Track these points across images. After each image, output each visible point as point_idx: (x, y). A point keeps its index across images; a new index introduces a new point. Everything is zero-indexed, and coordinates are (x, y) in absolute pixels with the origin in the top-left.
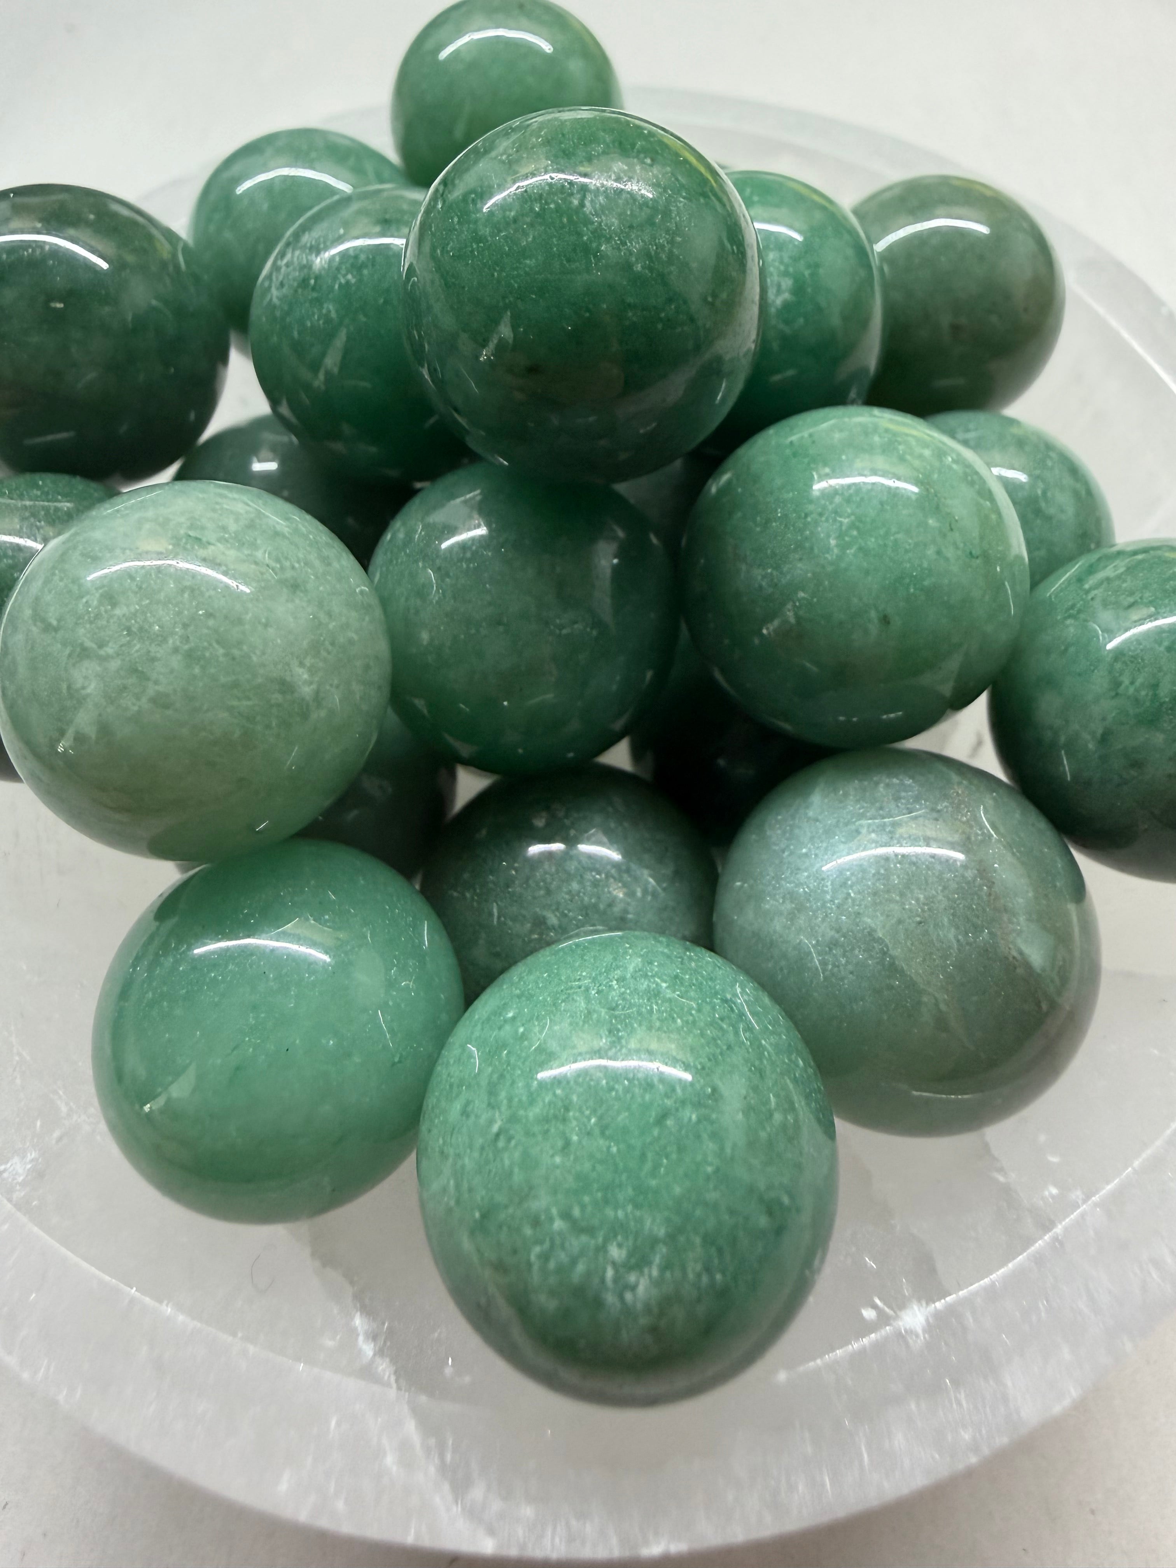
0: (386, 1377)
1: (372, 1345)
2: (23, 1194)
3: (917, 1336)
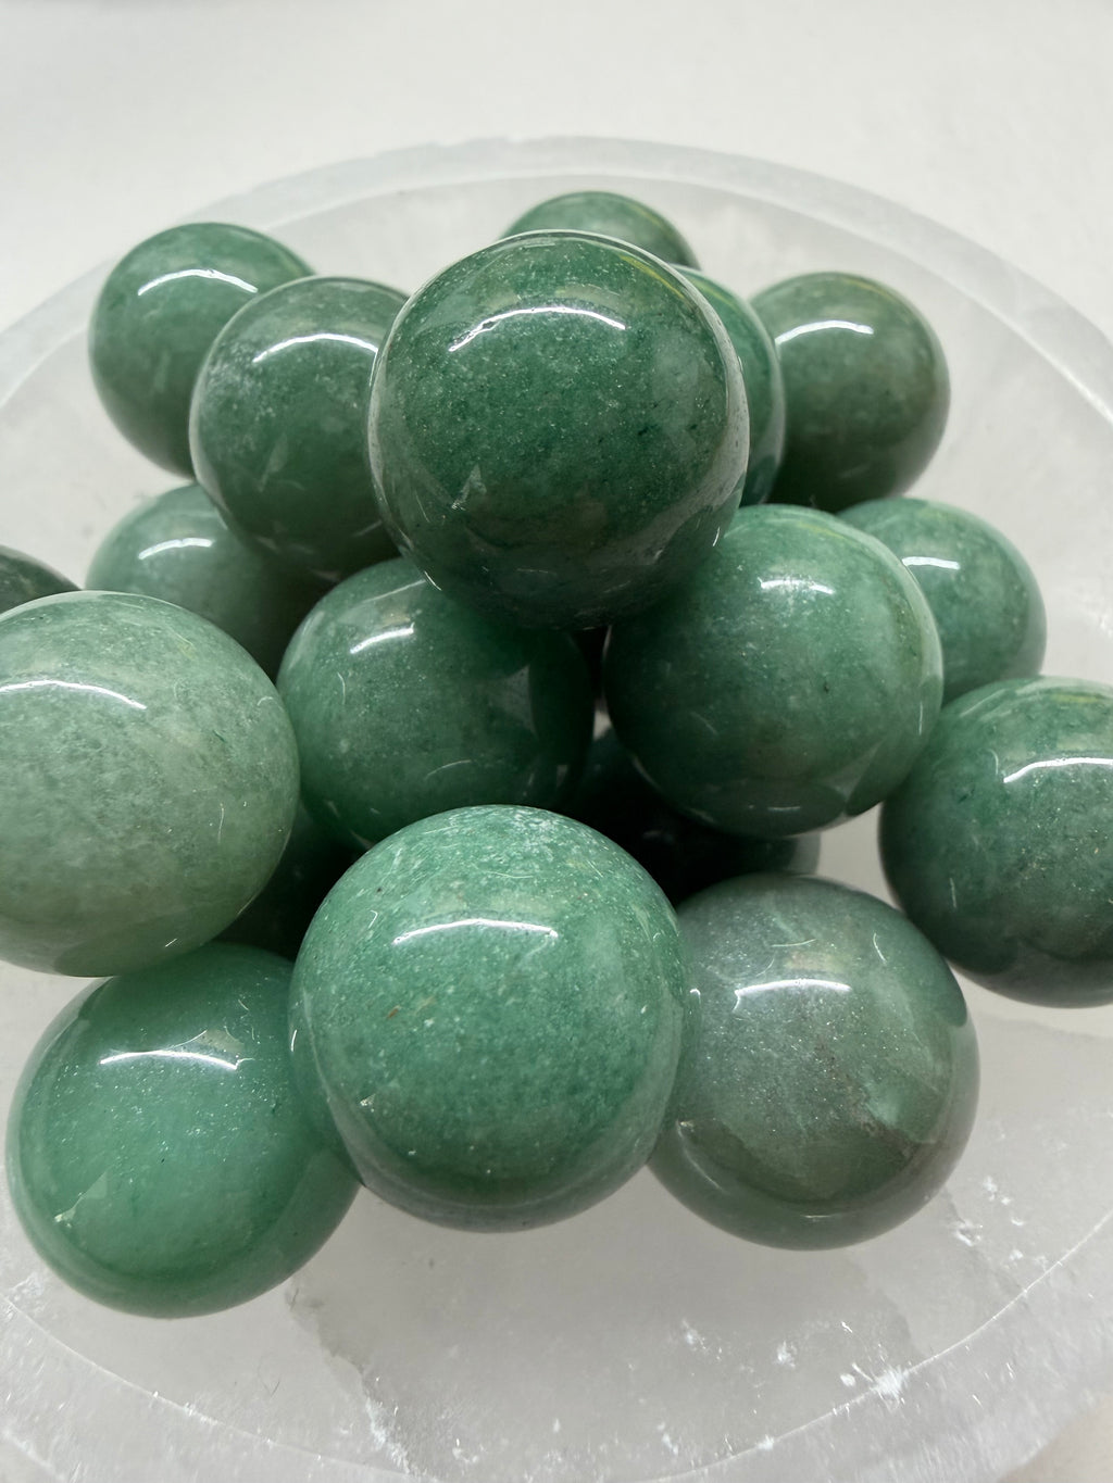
0: (399, 1464)
1: (384, 1432)
2: (43, 1308)
3: (893, 1399)
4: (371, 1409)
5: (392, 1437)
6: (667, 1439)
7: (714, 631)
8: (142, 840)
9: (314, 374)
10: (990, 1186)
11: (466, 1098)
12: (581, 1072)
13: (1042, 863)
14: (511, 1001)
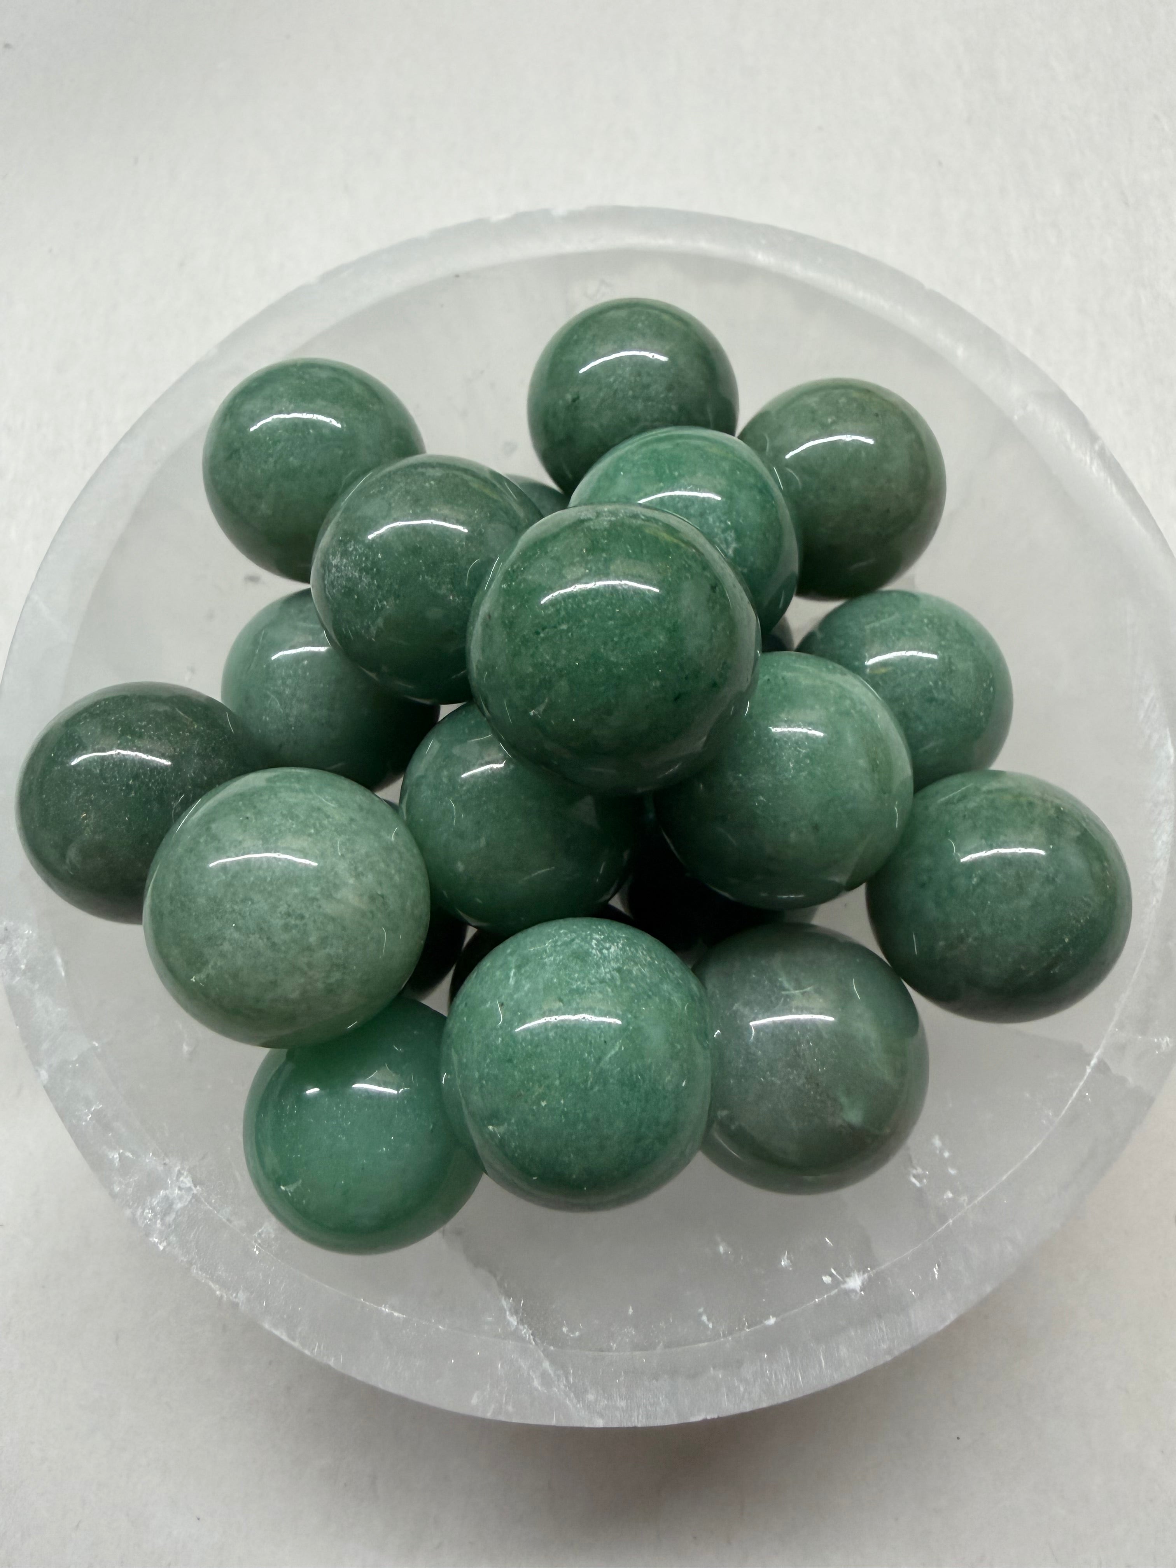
0: (527, 1338)
1: (515, 1318)
3: (857, 1292)
4: (505, 1303)
5: (521, 1321)
6: (704, 1318)
7: (735, 783)
8: (336, 976)
9: (418, 574)
10: (937, 1142)
11: (570, 1149)
12: (643, 1130)
13: (975, 939)
14: (596, 1089)
